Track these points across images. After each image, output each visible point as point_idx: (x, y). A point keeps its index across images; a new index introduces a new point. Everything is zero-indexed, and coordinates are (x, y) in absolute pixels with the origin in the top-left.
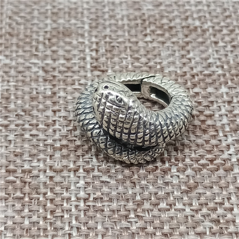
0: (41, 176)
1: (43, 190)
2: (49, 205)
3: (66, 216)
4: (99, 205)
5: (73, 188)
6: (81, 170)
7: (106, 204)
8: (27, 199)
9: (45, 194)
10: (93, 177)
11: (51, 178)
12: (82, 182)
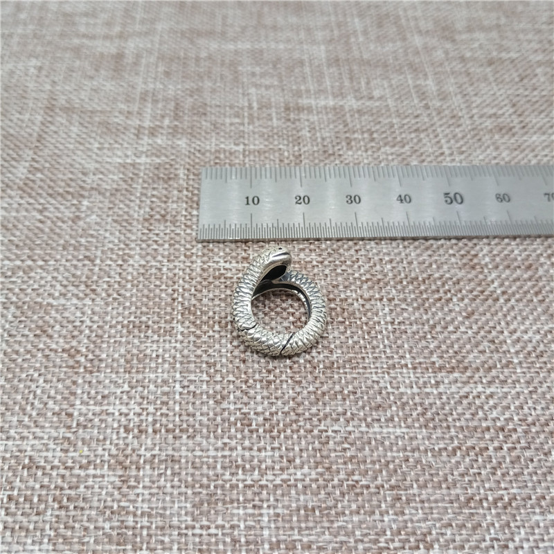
0: (355, 304)
1: (358, 315)
2: (365, 328)
3: (379, 337)
4: (403, 327)
5: (380, 314)
6: (385, 300)
7: (408, 327)
8: (347, 323)
9: (360, 319)
10: (395, 305)
11: (363, 305)
12: (387, 309)
